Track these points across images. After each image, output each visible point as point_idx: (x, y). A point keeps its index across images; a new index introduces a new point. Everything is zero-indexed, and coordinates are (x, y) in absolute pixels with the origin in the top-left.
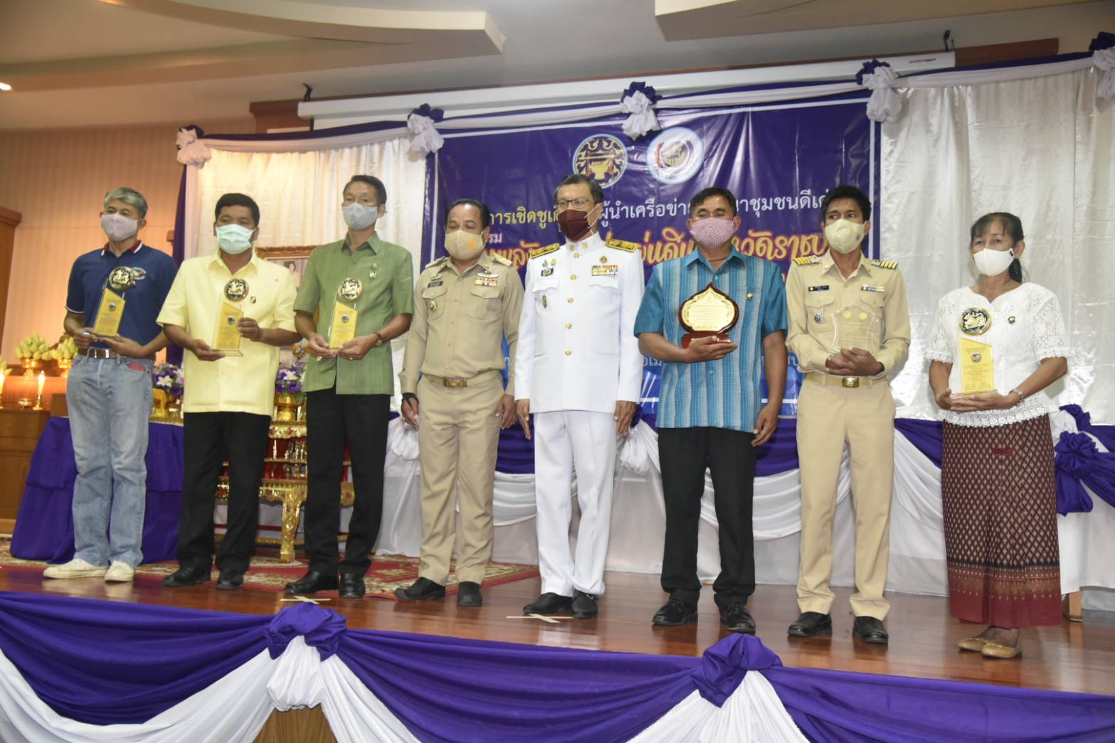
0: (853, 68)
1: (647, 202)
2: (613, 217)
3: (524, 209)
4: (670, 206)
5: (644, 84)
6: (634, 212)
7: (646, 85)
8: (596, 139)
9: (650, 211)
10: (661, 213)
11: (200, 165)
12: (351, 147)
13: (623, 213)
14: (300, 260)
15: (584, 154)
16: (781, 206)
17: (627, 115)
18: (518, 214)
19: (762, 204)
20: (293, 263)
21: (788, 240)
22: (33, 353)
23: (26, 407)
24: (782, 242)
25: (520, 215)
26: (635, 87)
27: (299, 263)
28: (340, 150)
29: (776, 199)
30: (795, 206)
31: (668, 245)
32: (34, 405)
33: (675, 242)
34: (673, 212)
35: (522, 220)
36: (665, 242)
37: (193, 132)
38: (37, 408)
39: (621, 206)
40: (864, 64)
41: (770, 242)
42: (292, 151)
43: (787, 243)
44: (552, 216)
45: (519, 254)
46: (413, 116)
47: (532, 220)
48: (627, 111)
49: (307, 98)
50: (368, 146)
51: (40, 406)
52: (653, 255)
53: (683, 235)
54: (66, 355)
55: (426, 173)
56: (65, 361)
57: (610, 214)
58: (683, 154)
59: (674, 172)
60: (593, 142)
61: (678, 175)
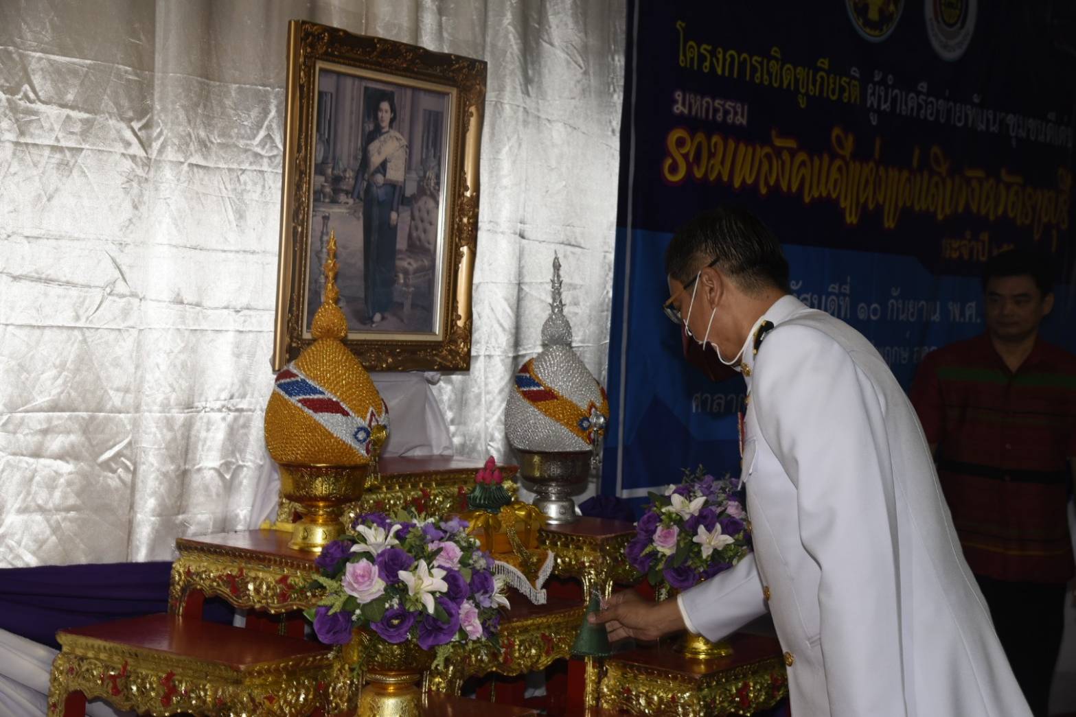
1: (919, 88)
2: (883, 107)
4: (940, 104)
6: (906, 103)
9: (921, 107)
13: (894, 103)
14: (409, 96)
16: (1033, 134)
18: (770, 65)
19: (1018, 126)
21: (1034, 195)
24: (1030, 197)
25: (773, 66)
27: (404, 106)
29: (1030, 121)
30: (1043, 137)
31: (935, 179)
33: (941, 175)
34: (943, 116)
35: (776, 78)
36: (931, 173)
39: (892, 87)
41: (1022, 194)
43: (1034, 200)
44: (815, 82)
45: (769, 158)
47: (789, 84)
52: (919, 195)
53: (948, 163)
57: (880, 98)
58: (959, 5)
59: (949, 37)
61: (951, 44)
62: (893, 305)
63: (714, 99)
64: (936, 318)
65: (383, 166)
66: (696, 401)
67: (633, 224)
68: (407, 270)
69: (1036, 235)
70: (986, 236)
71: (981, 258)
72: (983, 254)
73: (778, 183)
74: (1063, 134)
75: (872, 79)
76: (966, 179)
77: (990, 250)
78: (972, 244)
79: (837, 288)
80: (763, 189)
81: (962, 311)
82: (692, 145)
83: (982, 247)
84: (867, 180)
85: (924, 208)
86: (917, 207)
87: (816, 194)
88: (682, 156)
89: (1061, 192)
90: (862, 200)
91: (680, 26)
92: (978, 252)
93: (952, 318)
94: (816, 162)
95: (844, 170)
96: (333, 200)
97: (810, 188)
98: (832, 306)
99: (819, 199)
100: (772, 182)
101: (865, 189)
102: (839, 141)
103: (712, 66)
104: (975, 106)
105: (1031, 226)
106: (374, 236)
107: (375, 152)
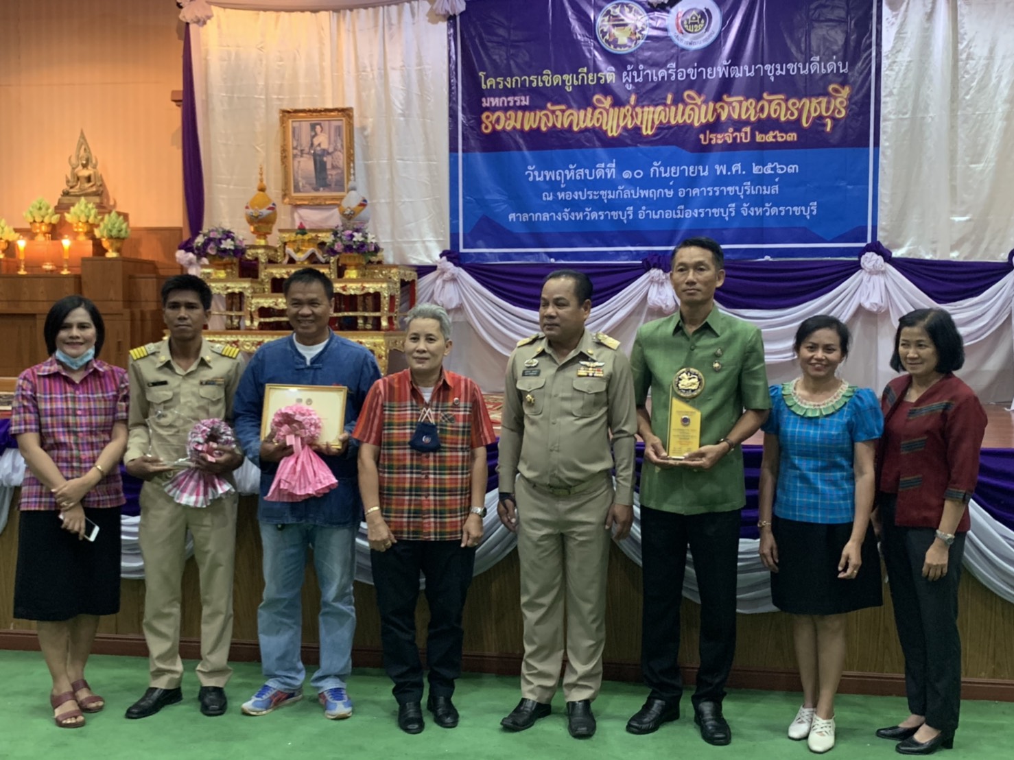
1: (668, 66)
2: (636, 80)
3: (550, 73)
4: (690, 70)
6: (657, 76)
8: (618, 4)
9: (672, 75)
10: (682, 77)
11: (201, 23)
12: (366, 7)
13: (646, 77)
14: (327, 122)
15: (607, 18)
16: (793, 71)
18: (544, 77)
19: (776, 69)
20: (320, 124)
21: (800, 102)
22: (43, 217)
23: (52, 271)
24: (794, 104)
25: (545, 78)
27: (326, 125)
28: (355, 11)
29: (789, 65)
30: (806, 72)
31: (690, 107)
32: (62, 268)
33: (696, 104)
34: (693, 76)
35: (548, 83)
36: (686, 104)
38: (65, 272)
39: (644, 70)
41: (783, 104)
42: (303, 11)
43: (799, 105)
44: (577, 79)
45: (547, 115)
47: (558, 83)
50: (386, 7)
51: (69, 270)
52: (675, 116)
53: (703, 98)
54: (83, 219)
55: (449, 36)
56: (80, 224)
57: (633, 77)
58: (703, 21)
59: (697, 38)
60: (615, 8)
61: (696, 41)
62: (655, 170)
63: (507, 97)
64: (706, 173)
65: (319, 145)
66: (512, 216)
67: (464, 151)
68: (332, 174)
69: (805, 125)
70: (748, 129)
71: (744, 141)
72: (746, 138)
73: (554, 126)
74: (831, 66)
75: (626, 69)
76: (726, 103)
77: (753, 136)
78: (734, 135)
79: (603, 165)
80: (544, 129)
81: (729, 169)
82: (493, 118)
83: (744, 135)
84: (625, 116)
85: (681, 121)
86: (673, 122)
87: (582, 125)
88: (489, 122)
89: (836, 98)
90: (622, 124)
91: (481, 74)
92: (741, 138)
93: (718, 173)
94: (582, 113)
95: (605, 114)
96: (301, 156)
97: (578, 124)
98: (599, 173)
99: (587, 129)
100: (550, 125)
101: (624, 119)
102: (599, 101)
103: (504, 85)
104: (725, 66)
105: (799, 120)
106: (318, 165)
107: (316, 141)
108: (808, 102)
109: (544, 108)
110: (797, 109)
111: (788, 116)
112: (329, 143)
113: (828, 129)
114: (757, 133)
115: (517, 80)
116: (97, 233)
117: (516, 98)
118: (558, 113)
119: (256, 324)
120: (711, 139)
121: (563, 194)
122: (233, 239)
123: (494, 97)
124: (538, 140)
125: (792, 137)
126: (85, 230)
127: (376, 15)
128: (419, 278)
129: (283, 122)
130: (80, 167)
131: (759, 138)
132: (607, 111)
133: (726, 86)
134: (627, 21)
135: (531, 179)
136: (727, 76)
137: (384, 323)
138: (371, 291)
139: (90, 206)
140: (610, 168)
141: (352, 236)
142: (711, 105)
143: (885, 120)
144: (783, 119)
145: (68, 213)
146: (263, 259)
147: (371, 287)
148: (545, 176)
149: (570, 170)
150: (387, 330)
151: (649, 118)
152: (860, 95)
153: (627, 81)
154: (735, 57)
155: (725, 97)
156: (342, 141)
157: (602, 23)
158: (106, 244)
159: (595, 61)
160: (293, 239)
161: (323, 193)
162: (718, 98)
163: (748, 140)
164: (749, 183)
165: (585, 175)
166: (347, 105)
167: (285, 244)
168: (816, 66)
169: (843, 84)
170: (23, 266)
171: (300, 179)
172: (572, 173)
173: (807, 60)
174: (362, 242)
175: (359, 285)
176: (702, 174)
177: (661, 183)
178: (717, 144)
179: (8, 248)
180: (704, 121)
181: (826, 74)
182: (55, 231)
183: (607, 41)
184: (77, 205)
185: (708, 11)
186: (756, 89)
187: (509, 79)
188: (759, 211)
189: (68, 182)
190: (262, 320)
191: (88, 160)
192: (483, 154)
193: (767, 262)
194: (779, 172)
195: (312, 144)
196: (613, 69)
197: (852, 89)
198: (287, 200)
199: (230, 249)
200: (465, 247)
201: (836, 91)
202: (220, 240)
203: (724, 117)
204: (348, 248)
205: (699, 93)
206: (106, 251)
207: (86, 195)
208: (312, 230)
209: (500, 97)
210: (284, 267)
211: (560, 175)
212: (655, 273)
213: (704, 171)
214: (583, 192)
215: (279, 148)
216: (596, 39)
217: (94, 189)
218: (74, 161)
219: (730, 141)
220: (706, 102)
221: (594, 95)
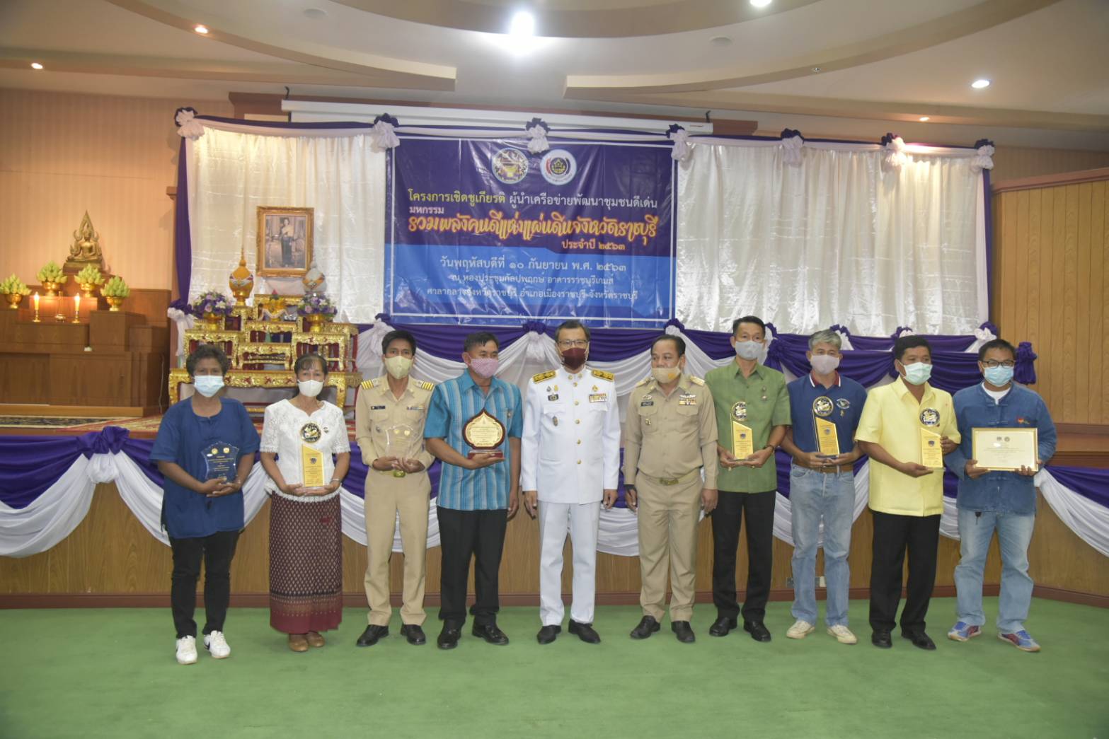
0: (665, 125)
2: (519, 202)
3: (459, 193)
4: (556, 199)
5: (540, 119)
6: (533, 200)
7: (542, 120)
8: (507, 150)
9: (543, 201)
10: (550, 203)
11: (194, 138)
12: (325, 137)
13: (526, 201)
15: (499, 159)
17: (530, 139)
18: (455, 196)
19: (611, 202)
20: (288, 219)
21: (627, 225)
22: (54, 277)
23: (62, 320)
25: (456, 196)
26: (536, 122)
27: (292, 220)
28: (317, 139)
30: (631, 205)
31: (555, 223)
32: (73, 318)
33: (559, 221)
36: (553, 221)
37: (192, 113)
38: (76, 322)
39: (524, 196)
40: (670, 126)
41: (616, 225)
42: (276, 135)
43: (626, 227)
44: (479, 198)
45: (457, 222)
46: (380, 122)
47: (465, 200)
48: (529, 136)
49: (287, 97)
51: (79, 320)
52: (546, 228)
53: (564, 217)
54: (90, 280)
55: (387, 162)
56: (87, 285)
57: (517, 200)
58: (564, 167)
59: (559, 177)
60: (505, 153)
61: (560, 179)
62: (532, 264)
63: (428, 207)
64: (566, 268)
65: (286, 233)
66: (430, 291)
67: (395, 244)
68: (295, 255)
69: (630, 239)
70: (594, 240)
71: (591, 248)
72: (592, 246)
73: (461, 228)
74: (647, 203)
75: (512, 194)
76: (579, 222)
77: (597, 245)
78: (585, 243)
79: (496, 258)
80: (454, 231)
81: (581, 266)
82: (418, 221)
83: (591, 244)
84: (511, 225)
85: (549, 232)
86: (544, 232)
87: (482, 230)
88: (414, 224)
89: (649, 224)
90: (509, 231)
91: (410, 190)
92: (589, 246)
93: (574, 268)
94: (481, 221)
95: (497, 223)
96: (272, 241)
97: (479, 228)
98: (494, 264)
99: (484, 232)
100: (459, 228)
101: (511, 228)
102: (494, 214)
103: (426, 199)
104: (579, 198)
105: (626, 236)
106: (285, 248)
107: (284, 231)
108: (632, 225)
109: (456, 217)
110: (625, 229)
111: (619, 233)
112: (294, 232)
113: (645, 243)
114: (599, 243)
115: (435, 196)
116: (103, 292)
117: (435, 209)
118: (465, 221)
119: (241, 365)
120: (569, 245)
121: (467, 277)
122: (224, 301)
123: (419, 206)
124: (449, 238)
125: (622, 247)
126: (91, 289)
127: (333, 143)
128: (360, 333)
129: (259, 214)
130: (83, 239)
131: (601, 246)
132: (499, 222)
133: (579, 211)
134: (513, 163)
135: (444, 265)
136: (580, 203)
137: (341, 366)
138: (332, 342)
139: (96, 270)
140: (501, 261)
141: (319, 302)
142: (570, 222)
143: (681, 238)
144: (616, 235)
145: (77, 275)
146: (244, 317)
147: (332, 340)
148: (454, 264)
149: (472, 260)
150: (343, 371)
151: (528, 229)
152: (665, 221)
153: (513, 203)
154: (586, 193)
155: (578, 218)
156: (305, 231)
157: (496, 162)
158: (109, 301)
159: (490, 187)
160: (267, 302)
161: (288, 269)
162: (574, 218)
163: (594, 248)
164: (594, 276)
165: (483, 264)
166: (308, 206)
167: (261, 305)
168: (636, 202)
169: (654, 215)
170: (37, 316)
171: (270, 258)
172: (474, 262)
173: (631, 198)
174: (326, 306)
175: (322, 338)
176: (563, 268)
177: (536, 273)
178: (573, 249)
179: (21, 300)
180: (565, 233)
181: (644, 208)
182: (64, 290)
183: (499, 175)
184: (85, 269)
185: (568, 160)
186: (599, 213)
187: (429, 195)
188: (601, 295)
189: (72, 250)
190: (246, 362)
191: (90, 235)
192: (409, 246)
193: (606, 330)
194: (614, 269)
195: (281, 233)
196: (503, 193)
197: (660, 218)
198: (259, 273)
199: (222, 309)
200: (394, 311)
201: (650, 219)
202: (215, 302)
203: (578, 231)
204: (316, 310)
205: (562, 214)
206: (109, 306)
207: (91, 262)
208: (283, 296)
209: (423, 206)
210: (260, 322)
211: (465, 263)
212: (533, 334)
213: (564, 266)
214: (481, 276)
215: (255, 234)
216: (491, 171)
217: (95, 258)
218: (78, 234)
219: (582, 247)
220: (566, 220)
221: (490, 210)
